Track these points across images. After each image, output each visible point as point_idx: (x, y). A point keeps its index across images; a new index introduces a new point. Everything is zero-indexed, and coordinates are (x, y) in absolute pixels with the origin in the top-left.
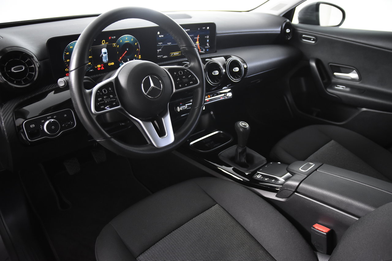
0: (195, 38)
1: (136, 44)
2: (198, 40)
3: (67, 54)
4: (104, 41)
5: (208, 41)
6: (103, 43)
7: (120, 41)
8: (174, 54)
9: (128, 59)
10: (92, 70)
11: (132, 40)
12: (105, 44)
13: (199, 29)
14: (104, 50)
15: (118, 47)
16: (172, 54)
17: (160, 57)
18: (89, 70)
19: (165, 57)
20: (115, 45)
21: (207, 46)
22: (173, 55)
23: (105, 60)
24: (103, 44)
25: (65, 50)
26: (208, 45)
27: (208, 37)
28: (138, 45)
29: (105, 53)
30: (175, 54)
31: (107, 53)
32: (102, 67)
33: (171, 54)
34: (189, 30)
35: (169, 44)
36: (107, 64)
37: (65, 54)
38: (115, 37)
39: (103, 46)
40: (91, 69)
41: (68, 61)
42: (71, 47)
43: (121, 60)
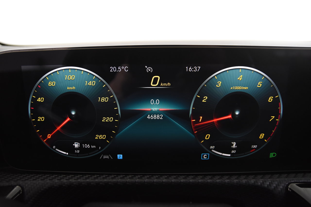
1: (270, 99)
3: (39, 100)
6: (155, 82)
7: (213, 82)
9: (234, 144)
10: (107, 157)
11: (260, 84)
12: (159, 85)
18: (100, 155)
25: (34, 90)
28: (279, 106)
37: (34, 100)
38: (197, 69)
40: (105, 153)
41: (41, 119)
42: (51, 84)
43: (209, 143)
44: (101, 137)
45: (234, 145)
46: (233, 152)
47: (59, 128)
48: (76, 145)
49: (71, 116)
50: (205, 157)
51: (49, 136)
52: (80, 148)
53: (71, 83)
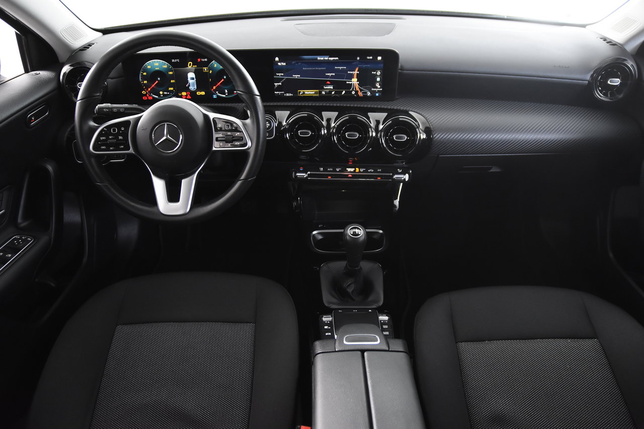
0: (349, 72)
2: (355, 76)
3: (144, 74)
4: (190, 64)
5: (378, 79)
6: (190, 65)
7: (213, 65)
8: (306, 93)
9: (226, 90)
12: (192, 67)
13: (358, 58)
14: (191, 75)
15: (210, 73)
16: (302, 91)
17: (278, 94)
19: (288, 95)
20: (206, 70)
21: (377, 88)
22: (304, 93)
23: (193, 87)
24: (190, 67)
25: (142, 70)
26: (379, 87)
27: (379, 73)
29: (193, 79)
30: (308, 93)
31: (195, 79)
32: (189, 96)
33: (300, 92)
34: (337, 58)
35: (297, 76)
36: (195, 92)
37: (142, 74)
38: (206, 60)
39: (189, 69)
41: (145, 82)
42: (149, 67)
43: (215, 90)
44: (172, 89)
45: (226, 92)
46: (227, 94)
47: (153, 86)
48: (161, 93)
49: (158, 80)
50: (215, 97)
51: (149, 89)
52: (163, 94)
53: (157, 67)
